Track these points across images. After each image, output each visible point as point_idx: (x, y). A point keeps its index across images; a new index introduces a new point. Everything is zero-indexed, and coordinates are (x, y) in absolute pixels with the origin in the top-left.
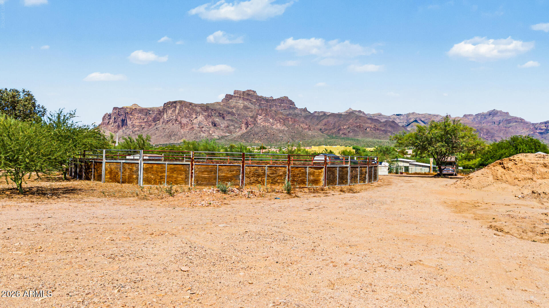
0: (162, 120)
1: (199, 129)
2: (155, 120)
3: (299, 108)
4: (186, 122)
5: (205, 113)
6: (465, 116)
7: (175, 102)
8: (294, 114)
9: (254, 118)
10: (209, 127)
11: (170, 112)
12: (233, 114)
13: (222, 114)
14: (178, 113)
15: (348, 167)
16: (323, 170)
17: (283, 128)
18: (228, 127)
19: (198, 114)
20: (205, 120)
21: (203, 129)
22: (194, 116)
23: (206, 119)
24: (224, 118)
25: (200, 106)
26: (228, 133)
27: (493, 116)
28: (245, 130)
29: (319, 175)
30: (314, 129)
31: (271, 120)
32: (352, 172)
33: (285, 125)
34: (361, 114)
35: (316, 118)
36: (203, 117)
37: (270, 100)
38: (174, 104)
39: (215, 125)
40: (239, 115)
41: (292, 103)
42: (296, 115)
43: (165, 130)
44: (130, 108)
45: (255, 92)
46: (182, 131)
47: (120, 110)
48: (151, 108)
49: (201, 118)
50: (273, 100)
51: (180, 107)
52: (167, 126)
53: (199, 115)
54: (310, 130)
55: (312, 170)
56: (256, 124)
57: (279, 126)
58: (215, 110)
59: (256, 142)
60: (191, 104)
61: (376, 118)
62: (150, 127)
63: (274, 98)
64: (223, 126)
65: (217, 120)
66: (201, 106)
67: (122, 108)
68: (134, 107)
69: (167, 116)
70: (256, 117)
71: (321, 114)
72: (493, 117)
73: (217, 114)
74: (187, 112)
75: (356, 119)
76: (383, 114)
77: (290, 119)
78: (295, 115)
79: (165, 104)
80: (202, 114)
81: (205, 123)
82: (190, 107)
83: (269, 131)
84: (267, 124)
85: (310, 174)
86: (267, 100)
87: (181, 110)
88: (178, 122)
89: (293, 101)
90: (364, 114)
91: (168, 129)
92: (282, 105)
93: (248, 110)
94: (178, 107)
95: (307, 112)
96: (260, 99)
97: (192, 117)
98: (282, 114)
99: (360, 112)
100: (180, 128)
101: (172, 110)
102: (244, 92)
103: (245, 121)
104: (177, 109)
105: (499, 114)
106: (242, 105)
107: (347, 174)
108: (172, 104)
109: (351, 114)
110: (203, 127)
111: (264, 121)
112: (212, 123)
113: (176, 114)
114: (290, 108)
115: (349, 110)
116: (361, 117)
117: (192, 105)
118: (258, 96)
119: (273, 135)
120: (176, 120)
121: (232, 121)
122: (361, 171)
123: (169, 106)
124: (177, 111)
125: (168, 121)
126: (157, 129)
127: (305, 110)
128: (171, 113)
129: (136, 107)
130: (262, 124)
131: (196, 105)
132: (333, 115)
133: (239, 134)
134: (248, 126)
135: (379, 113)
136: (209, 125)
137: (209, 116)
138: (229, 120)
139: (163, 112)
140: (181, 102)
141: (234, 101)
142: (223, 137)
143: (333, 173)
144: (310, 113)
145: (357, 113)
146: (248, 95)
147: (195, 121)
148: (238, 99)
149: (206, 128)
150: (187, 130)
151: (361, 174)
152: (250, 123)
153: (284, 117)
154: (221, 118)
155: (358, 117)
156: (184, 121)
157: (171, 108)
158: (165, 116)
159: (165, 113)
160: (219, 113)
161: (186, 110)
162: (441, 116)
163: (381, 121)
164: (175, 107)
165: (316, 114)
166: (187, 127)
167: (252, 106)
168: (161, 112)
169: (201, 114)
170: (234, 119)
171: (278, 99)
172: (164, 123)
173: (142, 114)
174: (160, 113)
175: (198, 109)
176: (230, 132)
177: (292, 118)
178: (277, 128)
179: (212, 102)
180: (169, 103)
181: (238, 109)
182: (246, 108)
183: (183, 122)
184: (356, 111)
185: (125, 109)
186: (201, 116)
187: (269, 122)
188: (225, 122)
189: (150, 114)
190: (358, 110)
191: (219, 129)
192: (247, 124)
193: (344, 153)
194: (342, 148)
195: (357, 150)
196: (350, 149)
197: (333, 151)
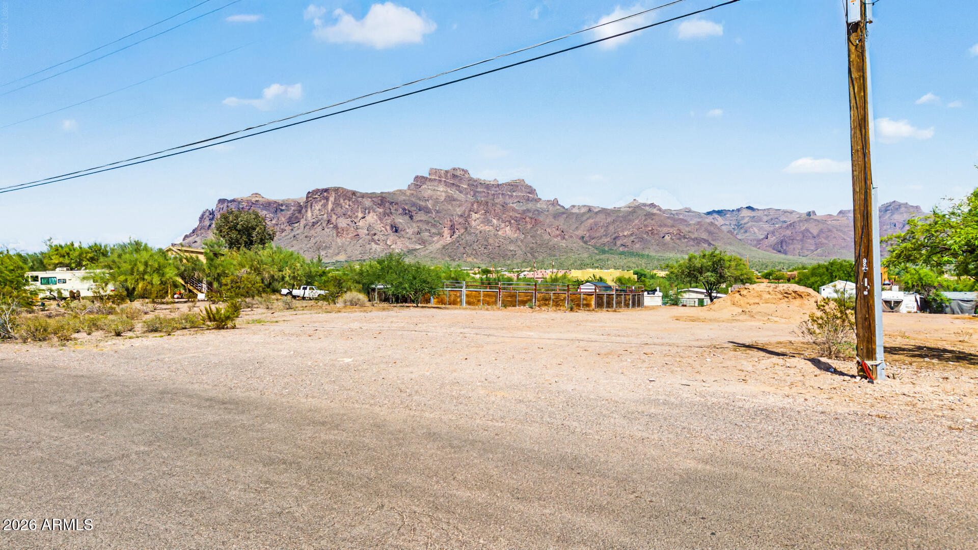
0: (303, 222)
1: (369, 237)
2: (292, 221)
3: (543, 199)
4: (346, 225)
5: (378, 209)
6: (841, 212)
7: (326, 190)
9: (466, 217)
10: (387, 233)
11: (317, 207)
12: (427, 211)
13: (409, 211)
14: (332, 210)
16: (594, 296)
17: (516, 235)
18: (419, 233)
19: (367, 211)
20: (379, 222)
21: (376, 237)
22: (360, 215)
23: (381, 219)
24: (411, 217)
25: (371, 198)
26: (420, 244)
27: (893, 214)
28: (449, 238)
29: (591, 300)
30: (571, 237)
31: (495, 221)
33: (519, 229)
34: (655, 211)
35: (575, 216)
36: (375, 217)
37: (493, 185)
38: (325, 194)
39: (396, 229)
40: (438, 212)
41: (532, 191)
42: (539, 212)
43: (309, 239)
44: (248, 201)
45: (466, 171)
46: (339, 240)
47: (229, 204)
48: (283, 201)
49: (371, 218)
50: (498, 185)
51: (335, 199)
52: (312, 232)
53: (369, 213)
54: (564, 238)
55: (585, 296)
56: (469, 229)
57: (508, 231)
58: (397, 204)
59: (469, 259)
60: (354, 193)
61: (681, 217)
62: (283, 234)
63: (500, 183)
64: (410, 231)
65: (400, 220)
66: (371, 196)
67: (233, 201)
68: (254, 200)
69: (313, 215)
70: (469, 216)
71: (583, 210)
72: (892, 215)
73: (401, 211)
74: (347, 207)
75: (646, 220)
76: (693, 209)
77: (528, 219)
78: (536, 212)
79: (309, 193)
80: (374, 211)
81: (379, 226)
82: (352, 198)
83: (491, 241)
84: (487, 228)
85: (583, 299)
86: (488, 186)
87: (337, 204)
88: (332, 226)
89: (534, 187)
90: (660, 210)
91: (315, 237)
92: (514, 194)
93: (454, 203)
94: (332, 199)
95: (559, 207)
96: (474, 184)
97: (357, 217)
98: (514, 210)
99: (652, 205)
100: (335, 235)
101: (321, 204)
102: (447, 172)
103: (449, 223)
104: (330, 203)
105: (903, 209)
106: (443, 194)
108: (323, 194)
109: (635, 210)
110: (375, 234)
111: (482, 222)
112: (392, 227)
113: (328, 211)
114: (528, 200)
115: (633, 203)
116: (653, 214)
117: (355, 196)
118: (470, 179)
119: (499, 247)
120: (329, 221)
121: (428, 223)
122: (625, 298)
123: (317, 196)
124: (330, 206)
125: (314, 224)
126: (294, 237)
127: (555, 203)
128: (319, 210)
129: (257, 199)
130: (478, 227)
131: (363, 196)
132: (604, 211)
133: (438, 246)
134: (454, 232)
135: (686, 208)
136: (386, 230)
137: (385, 214)
138: (421, 221)
139: (306, 207)
140: (336, 190)
141: (430, 187)
142: (411, 251)
143: (602, 299)
144: (564, 208)
145: (647, 208)
146: (454, 176)
147: (361, 224)
148: (436, 184)
149: (381, 236)
150: (348, 240)
151: (625, 301)
152: (458, 227)
153: (517, 215)
154: (407, 217)
155: (650, 215)
156: (343, 223)
157: (320, 201)
158: (309, 214)
159: (309, 210)
160: (404, 209)
161: (346, 204)
162: (798, 213)
163: (691, 222)
164: (327, 199)
165: (575, 210)
166: (348, 234)
167: (462, 197)
168: (301, 208)
169: (371, 211)
170: (430, 220)
171: (509, 184)
172: (308, 227)
173: (269, 210)
174: (299, 208)
175: (367, 203)
176: (423, 242)
177: (531, 218)
178: (504, 235)
179: (391, 190)
180: (316, 192)
181: (436, 201)
182: (450, 199)
183: (340, 225)
184: (645, 205)
185: (239, 202)
186: (371, 214)
187: (490, 224)
188: (414, 225)
189: (282, 210)
190: (649, 202)
191: (404, 237)
192: (452, 229)
193: (620, 280)
194: (617, 273)
195: (640, 275)
196: (630, 275)
197: (604, 277)
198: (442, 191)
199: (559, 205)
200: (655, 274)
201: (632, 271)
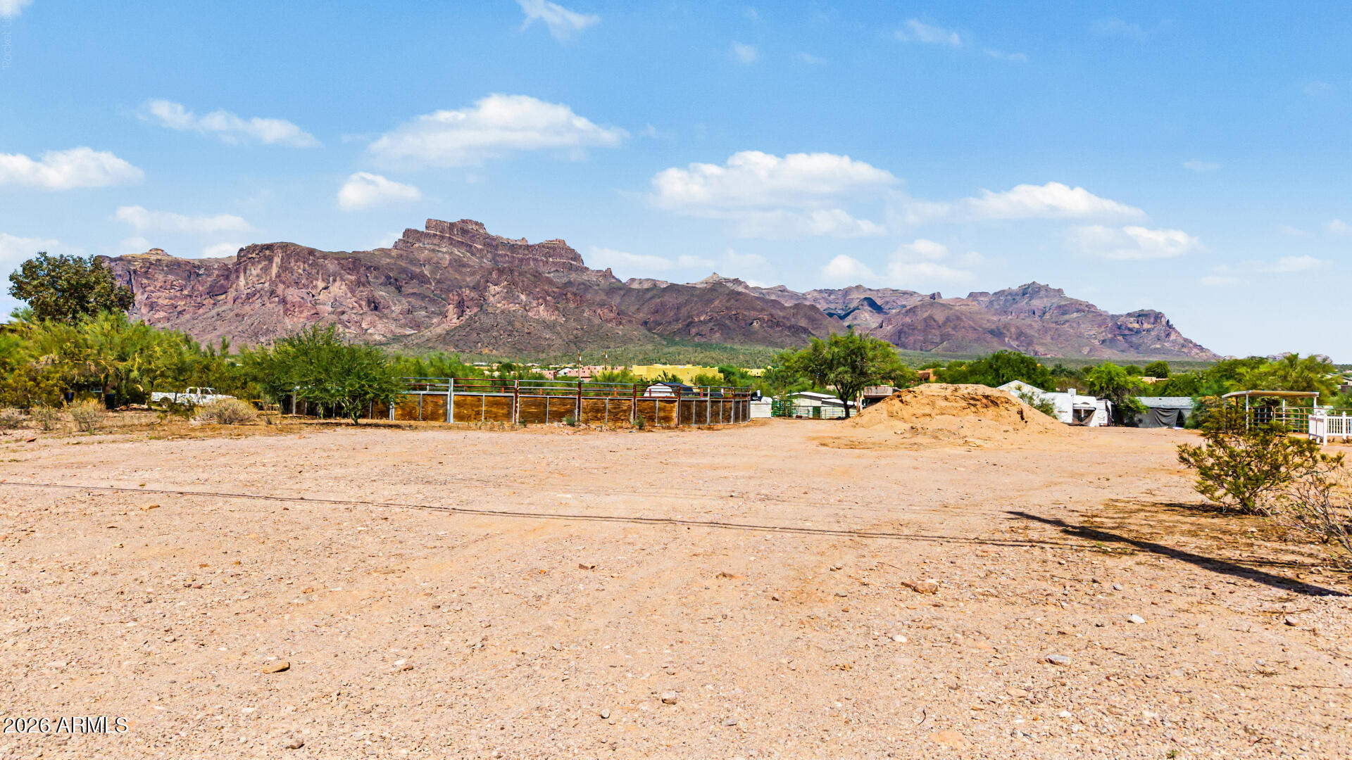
0: (232, 294)
1: (334, 317)
2: (215, 292)
3: (591, 268)
4: (299, 299)
5: (349, 276)
6: (971, 295)
7: (270, 247)
8: (579, 284)
9: (480, 288)
10: (361, 312)
11: (255, 271)
12: (423, 280)
13: (396, 280)
14: (278, 276)
15: (706, 401)
16: (676, 404)
17: (553, 318)
18: (409, 312)
19: (331, 279)
20: (349, 295)
21: (345, 317)
22: (321, 284)
23: (353, 292)
24: (399, 289)
25: (336, 259)
26: (411, 328)
27: (1031, 298)
28: (455, 320)
29: (671, 411)
30: (630, 321)
31: (523, 297)
32: (712, 407)
33: (557, 309)
34: (740, 289)
35: (634, 294)
36: (343, 287)
37: (521, 246)
38: (267, 252)
39: (375, 306)
40: (439, 282)
41: (577, 257)
42: (587, 286)
43: (240, 318)
44: (144, 260)
45: (481, 225)
46: (287, 320)
47: (113, 264)
48: (201, 261)
49: (338, 289)
50: (528, 247)
51: (282, 260)
52: (247, 308)
53: (334, 281)
54: (620, 323)
55: (663, 404)
56: (485, 307)
57: (542, 312)
58: (376, 268)
59: (486, 351)
60: (311, 252)
61: (773, 297)
62: (201, 311)
63: (530, 243)
64: (397, 309)
65: (381, 294)
66: (340, 257)
67: (121, 259)
68: (153, 258)
69: (247, 283)
70: (486, 288)
71: (646, 286)
72: (1030, 300)
73: (383, 279)
74: (301, 271)
75: (729, 300)
76: (789, 288)
77: (569, 295)
78: (582, 286)
79: (241, 250)
80: (342, 280)
81: (351, 302)
82: (309, 259)
83: (518, 325)
84: (513, 307)
85: (660, 409)
86: (512, 247)
87: (284, 268)
88: (277, 299)
89: (579, 251)
90: (747, 287)
91: (251, 316)
92: (551, 260)
93: (464, 270)
94: (277, 260)
95: (613, 280)
96: (492, 244)
97: (316, 287)
98: (550, 281)
99: (736, 281)
100: (282, 312)
101: (260, 266)
102: (452, 225)
103: (456, 298)
104: (274, 265)
105: (1043, 293)
106: (447, 256)
107: (706, 410)
108: (264, 252)
109: (716, 288)
110: (343, 313)
111: (505, 298)
112: (369, 303)
113: (271, 277)
114: (571, 268)
115: (712, 277)
116: (739, 293)
117: (314, 256)
118: (487, 236)
119: (529, 333)
120: (272, 293)
121: (423, 297)
122: (724, 406)
123: (254, 255)
124: (274, 270)
125: (249, 297)
126: (218, 315)
127: (608, 274)
128: (258, 276)
129: (159, 257)
130: (499, 305)
131: (325, 256)
132: (673, 288)
133: (439, 330)
134: (463, 311)
135: (780, 286)
136: (360, 306)
137: (359, 283)
138: (414, 294)
139: (237, 271)
140: (285, 246)
141: (428, 246)
142: (397, 339)
143: (689, 408)
144: (620, 281)
145: (730, 285)
146: (464, 232)
147: (322, 297)
148: (436, 241)
149: (353, 316)
150: (302, 320)
151: (724, 411)
152: (470, 304)
153: (555, 290)
154: (392, 289)
155: (735, 295)
156: (293, 294)
157: (259, 262)
158: (242, 282)
159: (242, 275)
160: (388, 277)
161: (299, 268)
162: (920, 295)
163: (786, 305)
164: (270, 260)
165: (635, 286)
166: (301, 312)
167: (474, 261)
168: (230, 271)
169: (338, 278)
170: (429, 293)
171: (541, 246)
172: (240, 301)
173: (177, 274)
174: (226, 273)
175: (332, 266)
176: (417, 325)
177: (575, 294)
178: (537, 317)
179: (369, 248)
180: (253, 248)
181: (437, 266)
182: (458, 264)
183: (289, 298)
184: (728, 280)
185: (129, 262)
186: (338, 283)
187: (516, 301)
188: (404, 301)
189: (198, 275)
190: (732, 277)
191: (387, 318)
192: (461, 307)
193: (701, 381)
194: (696, 371)
195: (727, 374)
196: (713, 372)
197: (680, 376)
198: (446, 253)
199: (614, 277)
200: (746, 372)
201: (716, 368)
